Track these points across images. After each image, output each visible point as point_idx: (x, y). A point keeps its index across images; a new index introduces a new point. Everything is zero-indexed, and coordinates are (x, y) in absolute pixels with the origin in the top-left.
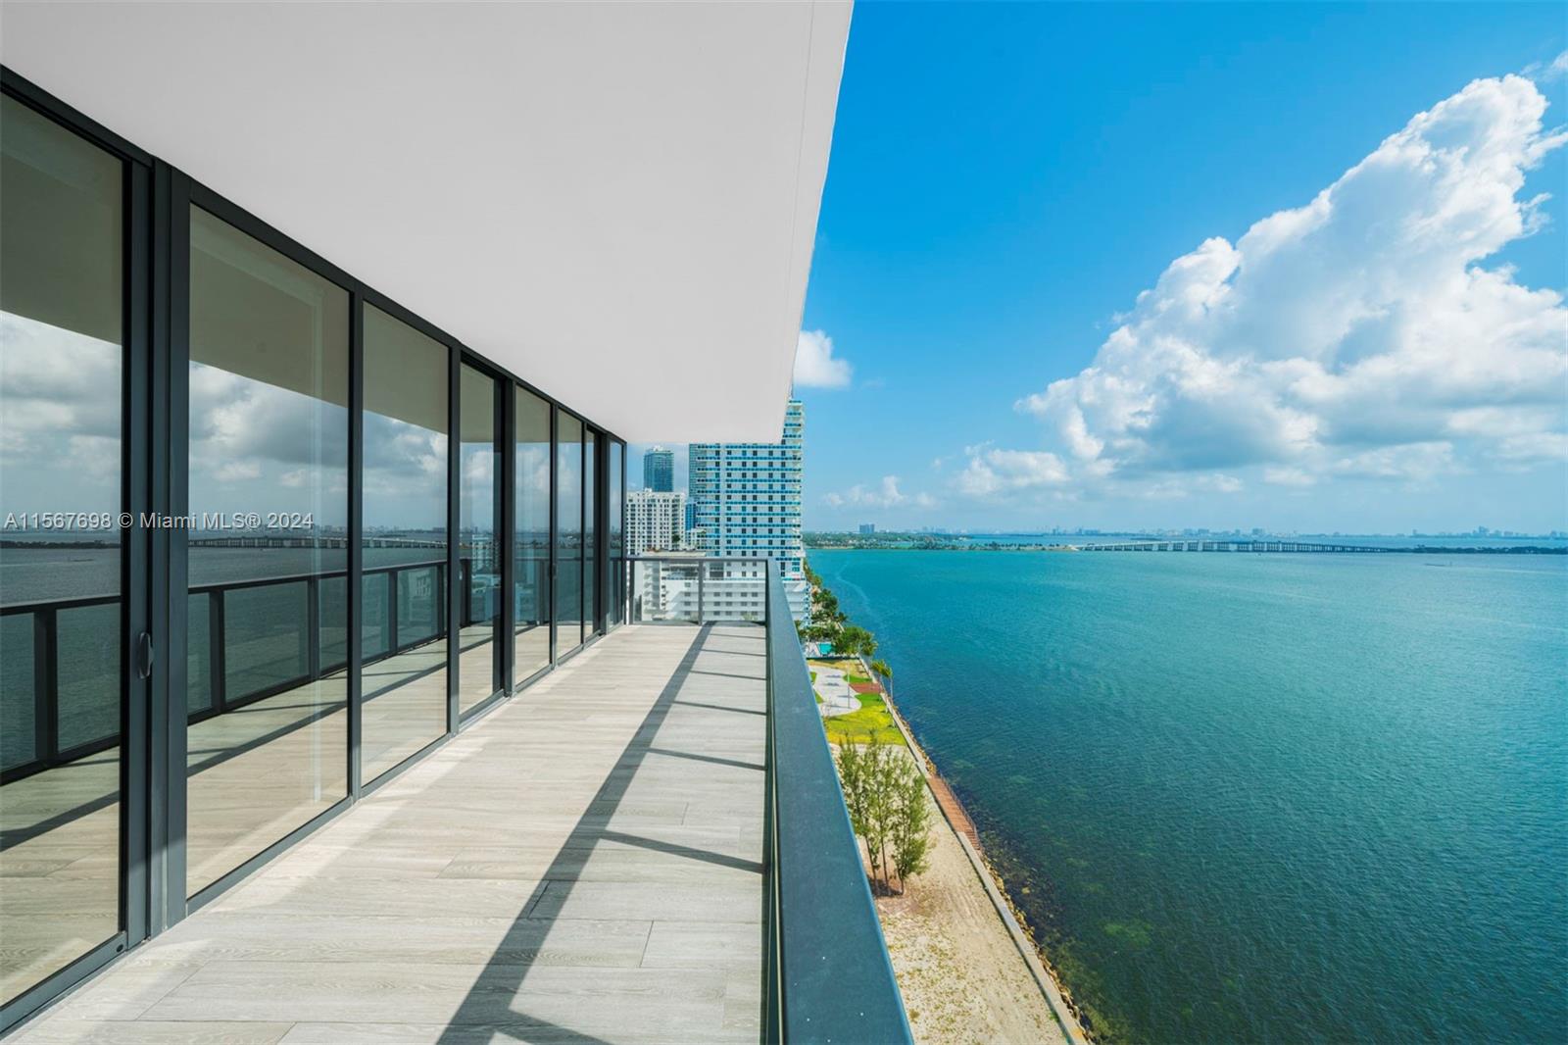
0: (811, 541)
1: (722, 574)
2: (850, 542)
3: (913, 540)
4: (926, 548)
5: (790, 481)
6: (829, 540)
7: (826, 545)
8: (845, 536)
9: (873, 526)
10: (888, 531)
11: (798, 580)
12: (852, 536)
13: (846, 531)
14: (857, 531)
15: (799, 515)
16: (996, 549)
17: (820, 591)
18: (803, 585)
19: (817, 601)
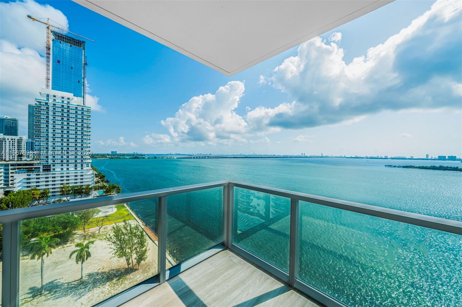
0: (93, 156)
1: (50, 170)
2: (108, 156)
3: (131, 156)
4: (135, 158)
5: (86, 135)
6: (99, 156)
7: (98, 157)
8: (106, 155)
9: (116, 152)
10: (121, 153)
11: (90, 170)
12: (109, 155)
13: (106, 153)
14: (110, 153)
15: (90, 147)
16: (155, 158)
17: (97, 173)
18: (91, 172)
19: (97, 177)
